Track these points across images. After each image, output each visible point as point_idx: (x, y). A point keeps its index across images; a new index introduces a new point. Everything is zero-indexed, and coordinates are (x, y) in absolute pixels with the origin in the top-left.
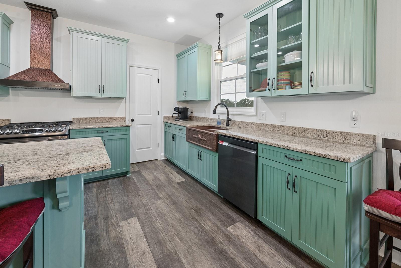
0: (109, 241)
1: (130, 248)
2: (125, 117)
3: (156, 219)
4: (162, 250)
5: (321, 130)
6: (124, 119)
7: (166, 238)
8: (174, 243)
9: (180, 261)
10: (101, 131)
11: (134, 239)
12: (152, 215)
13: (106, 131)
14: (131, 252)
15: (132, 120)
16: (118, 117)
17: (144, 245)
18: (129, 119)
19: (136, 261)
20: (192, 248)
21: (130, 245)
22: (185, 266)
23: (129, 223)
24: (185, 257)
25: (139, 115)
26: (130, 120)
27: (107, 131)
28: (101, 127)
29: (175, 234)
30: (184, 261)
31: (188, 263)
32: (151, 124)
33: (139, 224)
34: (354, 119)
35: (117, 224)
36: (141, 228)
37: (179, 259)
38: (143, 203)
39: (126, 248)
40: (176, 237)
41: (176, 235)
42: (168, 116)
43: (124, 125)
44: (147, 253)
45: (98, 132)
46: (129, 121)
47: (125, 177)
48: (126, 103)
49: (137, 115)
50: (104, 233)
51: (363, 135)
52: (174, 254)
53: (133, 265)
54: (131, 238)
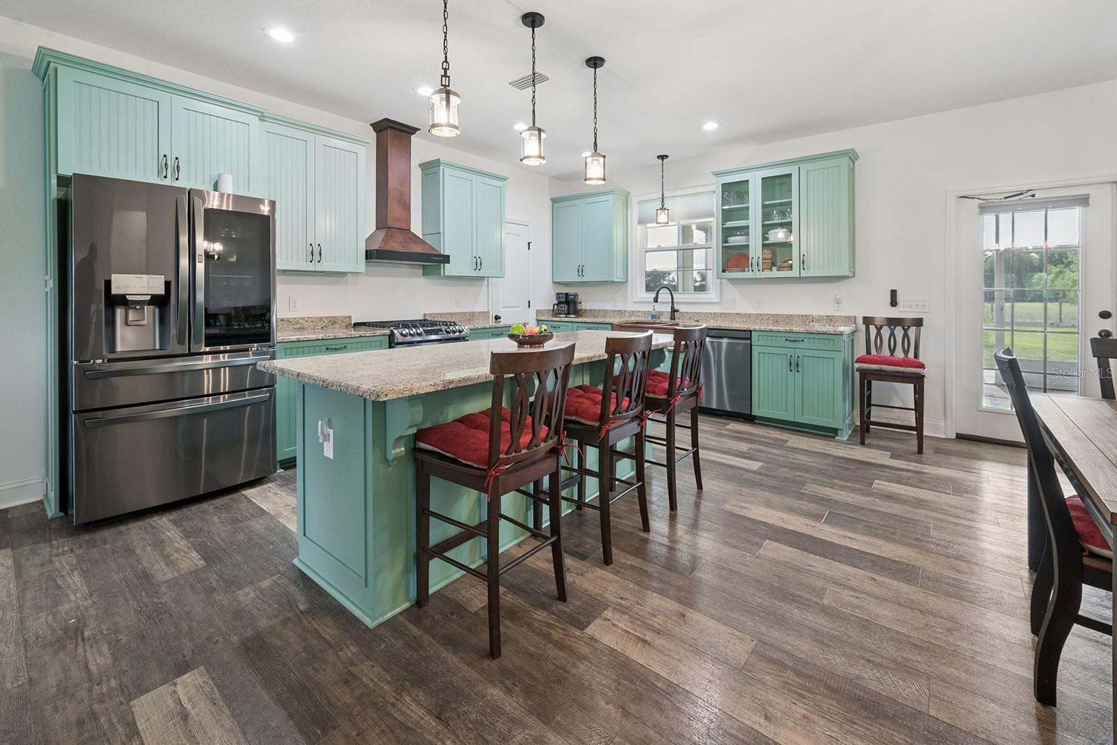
5: (806, 316)
15: (497, 317)
16: (481, 313)
25: (504, 307)
26: (494, 317)
34: (838, 302)
42: (545, 310)
51: (846, 317)
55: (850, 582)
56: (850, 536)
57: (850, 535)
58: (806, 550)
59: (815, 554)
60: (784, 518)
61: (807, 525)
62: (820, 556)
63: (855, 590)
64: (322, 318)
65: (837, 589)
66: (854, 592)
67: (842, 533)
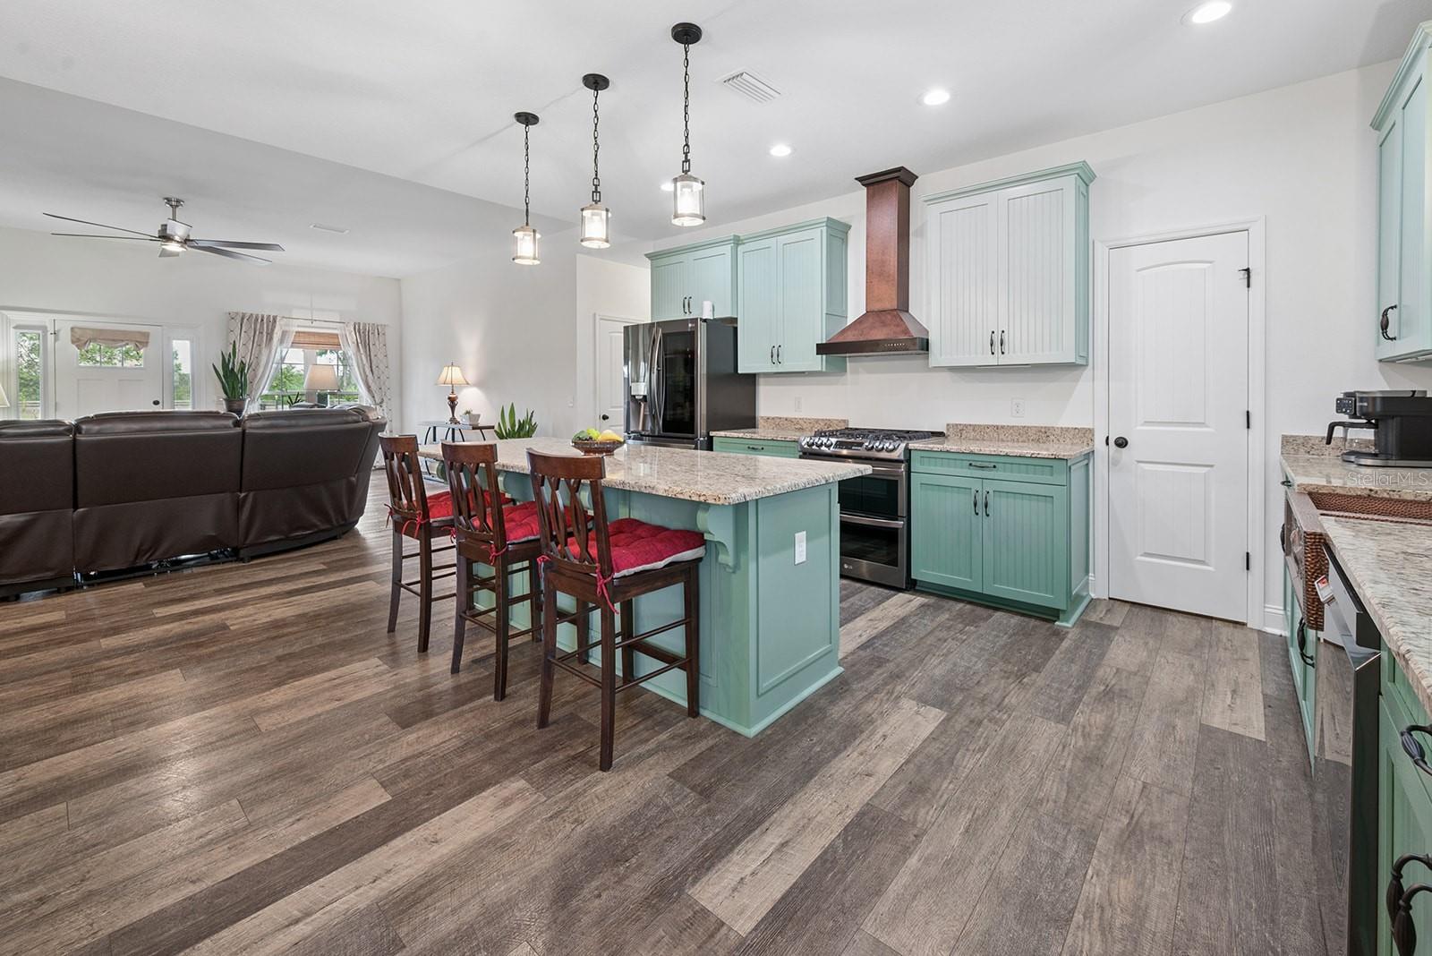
0: (852, 712)
1: (864, 747)
2: (1091, 431)
3: (981, 750)
4: (904, 805)
6: (1087, 434)
7: (945, 796)
8: (945, 819)
9: (906, 851)
10: (978, 464)
11: (886, 744)
12: (984, 735)
13: (992, 465)
14: (856, 754)
15: (1122, 443)
16: (1067, 429)
17: (887, 766)
18: (1108, 438)
19: (843, 772)
20: (967, 867)
21: (868, 743)
22: (903, 869)
23: (917, 713)
24: (927, 861)
25: (1146, 423)
26: (1112, 442)
27: (995, 467)
28: (976, 452)
29: (976, 809)
30: (913, 861)
31: (915, 874)
32: (1212, 466)
33: (933, 729)
35: (898, 697)
36: (928, 737)
37: (909, 848)
38: (1003, 700)
39: (857, 742)
40: (969, 816)
41: (974, 813)
42: (1307, 439)
43: (1045, 453)
44: (872, 780)
45: (970, 465)
46: (1107, 444)
47: (1049, 625)
48: (1093, 380)
49: (1142, 425)
50: (860, 695)
52: (915, 832)
53: (833, 771)
54: (884, 736)
55: (226, 847)
56: (300, 925)
57: (302, 929)
58: (331, 832)
59: (314, 839)
60: (435, 847)
61: (389, 871)
62: (303, 844)
63: (211, 842)
64: (818, 420)
65: (237, 824)
66: (212, 840)
67: (319, 918)
